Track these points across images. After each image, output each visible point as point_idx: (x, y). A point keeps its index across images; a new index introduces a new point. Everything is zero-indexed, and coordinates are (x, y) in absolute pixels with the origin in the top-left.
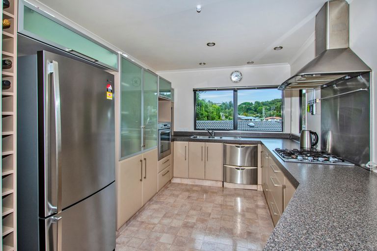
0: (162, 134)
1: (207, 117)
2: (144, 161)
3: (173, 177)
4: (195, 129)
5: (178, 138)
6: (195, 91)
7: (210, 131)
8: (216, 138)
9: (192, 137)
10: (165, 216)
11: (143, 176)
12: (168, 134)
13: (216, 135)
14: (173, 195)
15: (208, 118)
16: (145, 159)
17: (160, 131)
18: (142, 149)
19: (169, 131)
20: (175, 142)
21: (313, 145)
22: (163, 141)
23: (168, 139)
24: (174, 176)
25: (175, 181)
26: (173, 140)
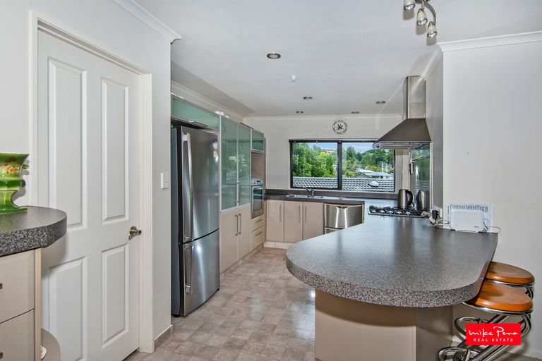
0: (255, 191)
1: (312, 171)
2: (239, 217)
3: (266, 240)
4: (292, 187)
5: (271, 197)
6: (291, 142)
7: (310, 190)
8: (316, 197)
9: (288, 196)
10: (261, 271)
11: (239, 231)
12: (260, 192)
13: (316, 194)
14: (268, 257)
15: (312, 173)
16: (240, 215)
17: (253, 188)
18: (237, 204)
19: (261, 188)
20: (268, 201)
21: (409, 203)
22: (256, 200)
23: (261, 198)
24: (267, 238)
25: (269, 245)
26: (266, 199)
